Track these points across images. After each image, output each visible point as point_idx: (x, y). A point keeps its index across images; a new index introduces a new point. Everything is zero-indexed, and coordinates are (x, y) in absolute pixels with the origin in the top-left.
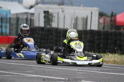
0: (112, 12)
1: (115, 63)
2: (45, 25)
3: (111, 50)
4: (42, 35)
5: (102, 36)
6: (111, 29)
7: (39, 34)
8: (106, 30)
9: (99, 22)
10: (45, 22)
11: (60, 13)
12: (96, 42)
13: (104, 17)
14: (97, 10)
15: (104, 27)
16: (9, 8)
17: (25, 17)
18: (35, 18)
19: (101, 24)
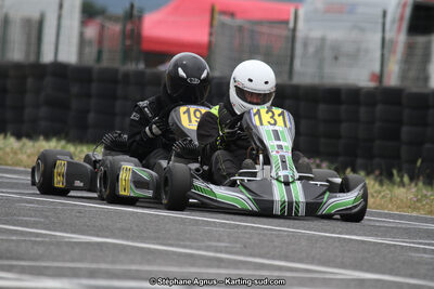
0: (132, 6)
5: (94, 85)
8: (105, 64)
9: (82, 35)
13: (98, 20)
15: (100, 53)
19: (90, 42)
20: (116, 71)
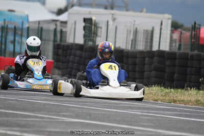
0: (195, 23)
1: (198, 105)
2: (85, 41)
3: (192, 84)
4: (81, 57)
5: (177, 60)
6: (192, 50)
7: (75, 55)
8: (182, 51)
9: (171, 37)
10: (85, 36)
11: (111, 23)
12: (167, 70)
13: (180, 30)
14: (169, 19)
15: (180, 45)
16: (26, 13)
17: (52, 27)
18: (68, 29)
19: (176, 40)
20: (188, 54)
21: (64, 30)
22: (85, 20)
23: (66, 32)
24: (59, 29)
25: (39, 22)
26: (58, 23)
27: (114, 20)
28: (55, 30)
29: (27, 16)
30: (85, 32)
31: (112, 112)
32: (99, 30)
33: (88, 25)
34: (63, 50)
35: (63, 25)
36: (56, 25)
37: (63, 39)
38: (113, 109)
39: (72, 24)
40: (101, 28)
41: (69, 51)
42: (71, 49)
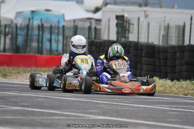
2: (118, 38)
10: (118, 33)
11: (142, 19)
16: (62, 12)
17: (87, 24)
18: (103, 27)
21: (98, 27)
22: (117, 17)
23: (100, 29)
24: (93, 27)
25: (74, 21)
26: (93, 21)
27: (146, 16)
28: (90, 28)
29: (63, 15)
30: (118, 29)
31: (140, 107)
32: (131, 27)
33: (120, 22)
34: (97, 47)
35: (98, 22)
36: (91, 23)
37: (97, 36)
38: (142, 104)
39: (106, 22)
40: (133, 24)
41: (102, 48)
42: (104, 46)
